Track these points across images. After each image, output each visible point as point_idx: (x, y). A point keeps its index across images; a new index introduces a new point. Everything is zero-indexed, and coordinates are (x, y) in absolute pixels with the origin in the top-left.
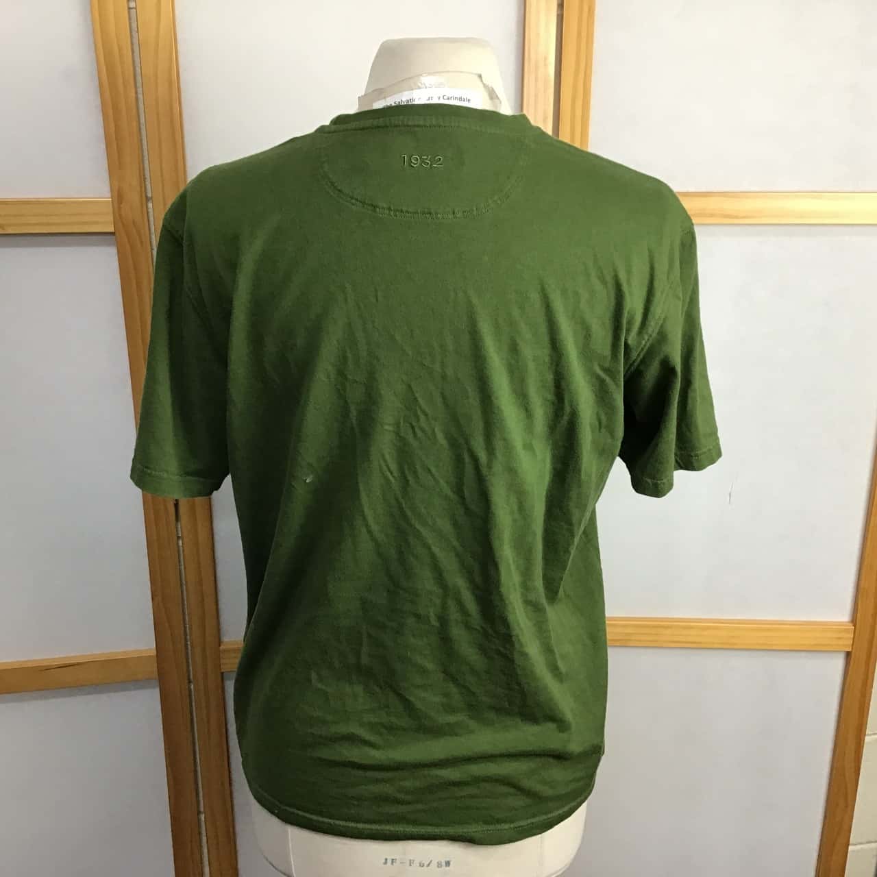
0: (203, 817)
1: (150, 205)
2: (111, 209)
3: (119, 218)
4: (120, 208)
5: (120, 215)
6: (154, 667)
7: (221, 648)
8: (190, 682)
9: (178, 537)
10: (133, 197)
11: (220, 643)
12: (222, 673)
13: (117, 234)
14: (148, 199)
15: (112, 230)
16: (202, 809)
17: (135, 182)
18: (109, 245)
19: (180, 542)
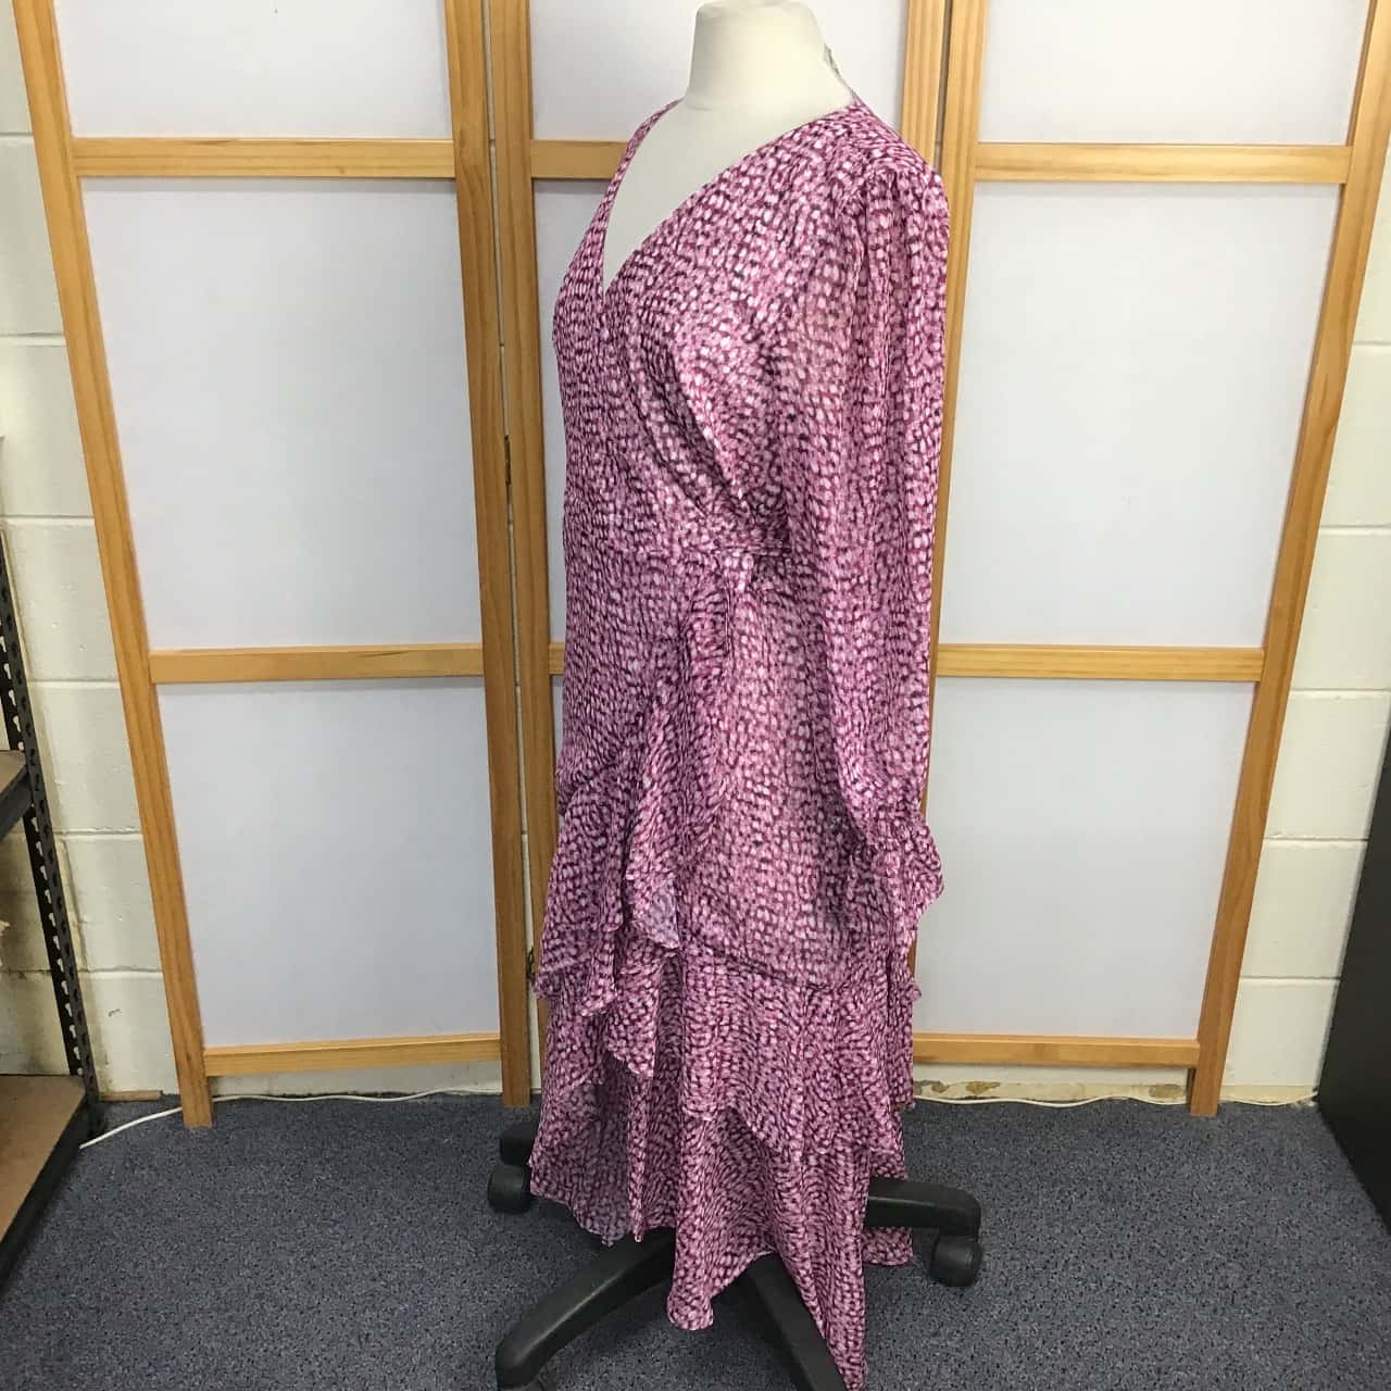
0: (525, 837)
1: (493, 149)
2: (451, 152)
3: (459, 161)
4: (461, 152)
5: (462, 159)
6: (480, 662)
7: (551, 647)
8: (516, 685)
9: (509, 522)
10: (476, 140)
11: (549, 642)
12: (551, 676)
13: (458, 180)
14: (490, 141)
15: (452, 175)
16: (525, 829)
17: (478, 123)
18: (451, 192)
19: (511, 528)
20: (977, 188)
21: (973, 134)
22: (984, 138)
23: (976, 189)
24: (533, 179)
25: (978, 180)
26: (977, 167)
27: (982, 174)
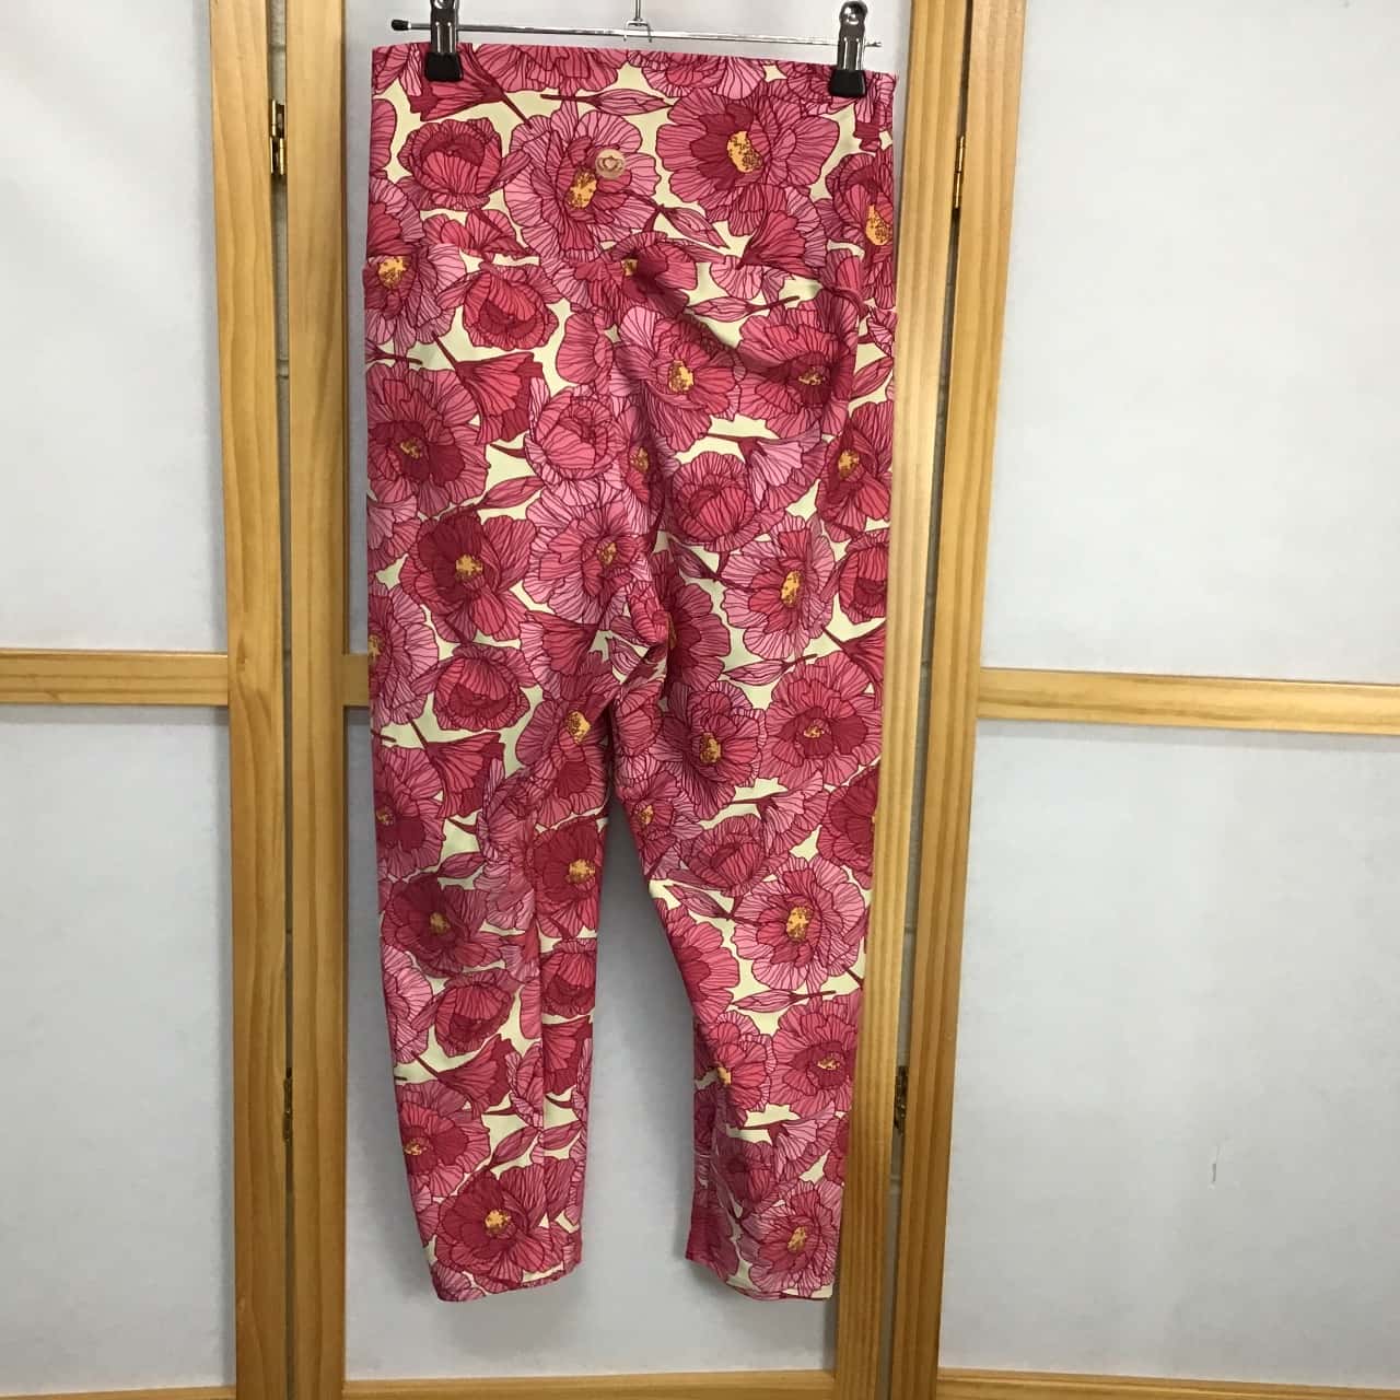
2: (224, 672)
3: (235, 687)
4: (238, 671)
5: (239, 680)
13: (232, 707)
15: (225, 702)
20: (980, 727)
21: (973, 656)
22: (989, 662)
23: (978, 732)
24: (346, 708)
25: (981, 717)
26: (981, 699)
27: (987, 709)
